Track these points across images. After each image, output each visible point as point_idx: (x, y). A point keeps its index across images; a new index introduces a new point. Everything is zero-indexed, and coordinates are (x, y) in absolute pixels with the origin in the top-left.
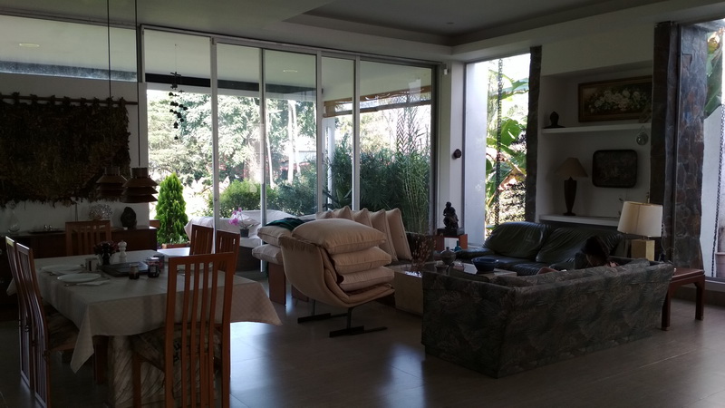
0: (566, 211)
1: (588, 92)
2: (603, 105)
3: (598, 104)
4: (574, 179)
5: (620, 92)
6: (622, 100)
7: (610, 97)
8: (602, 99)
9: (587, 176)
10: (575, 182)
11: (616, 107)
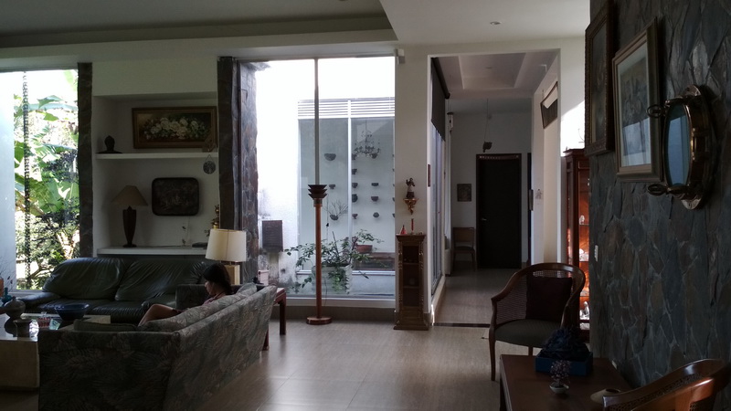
0: (126, 242)
1: (143, 118)
2: (160, 132)
3: (155, 130)
4: (133, 208)
5: (178, 120)
6: (180, 128)
7: (167, 125)
8: (158, 126)
9: (147, 205)
10: (135, 211)
11: (173, 135)
